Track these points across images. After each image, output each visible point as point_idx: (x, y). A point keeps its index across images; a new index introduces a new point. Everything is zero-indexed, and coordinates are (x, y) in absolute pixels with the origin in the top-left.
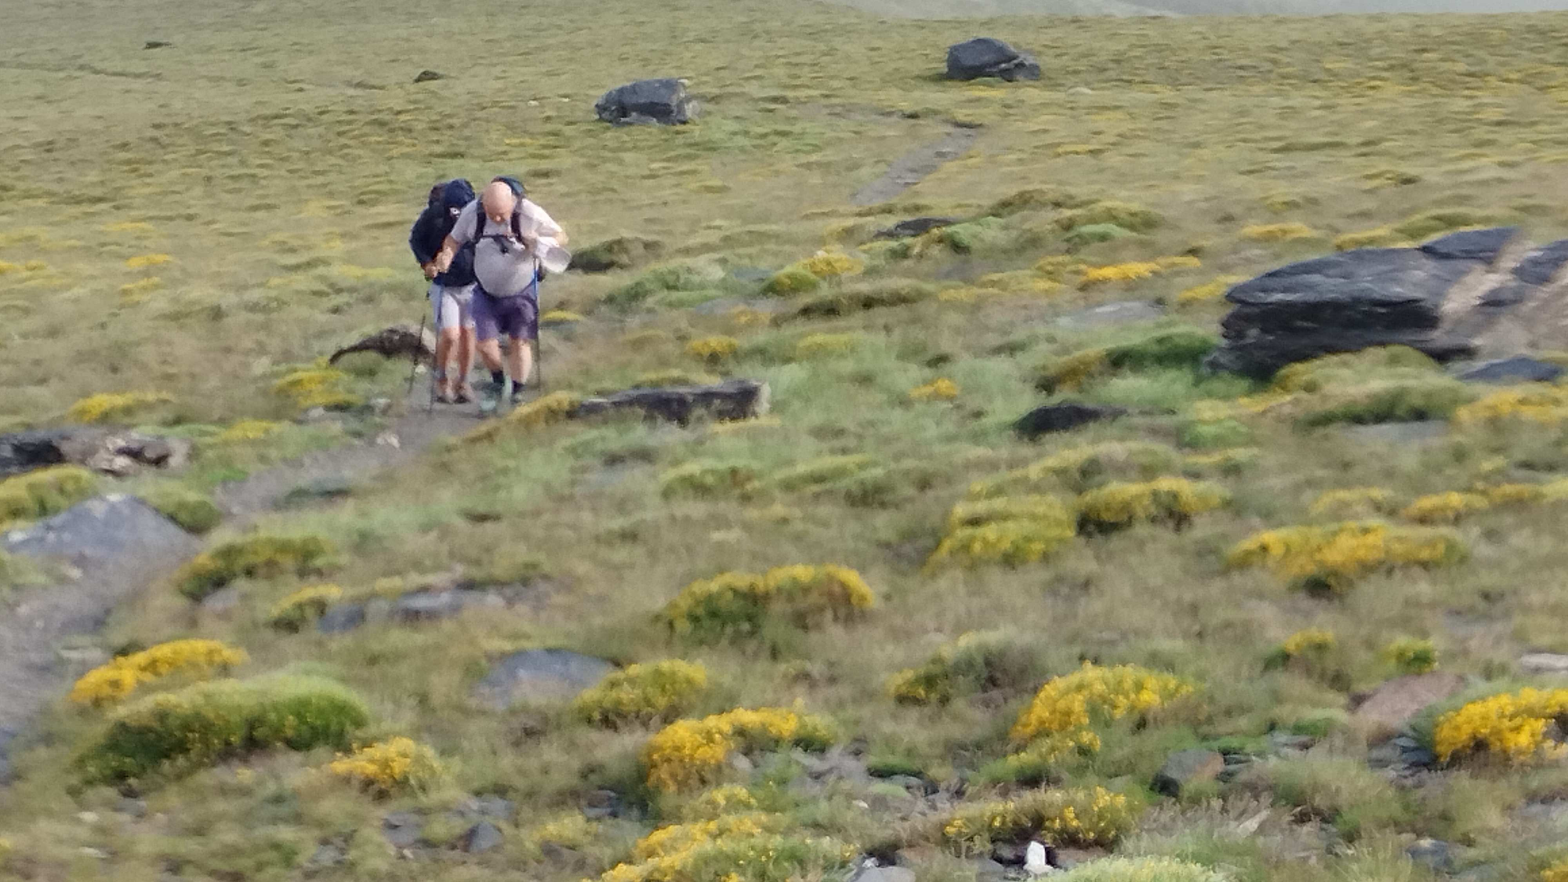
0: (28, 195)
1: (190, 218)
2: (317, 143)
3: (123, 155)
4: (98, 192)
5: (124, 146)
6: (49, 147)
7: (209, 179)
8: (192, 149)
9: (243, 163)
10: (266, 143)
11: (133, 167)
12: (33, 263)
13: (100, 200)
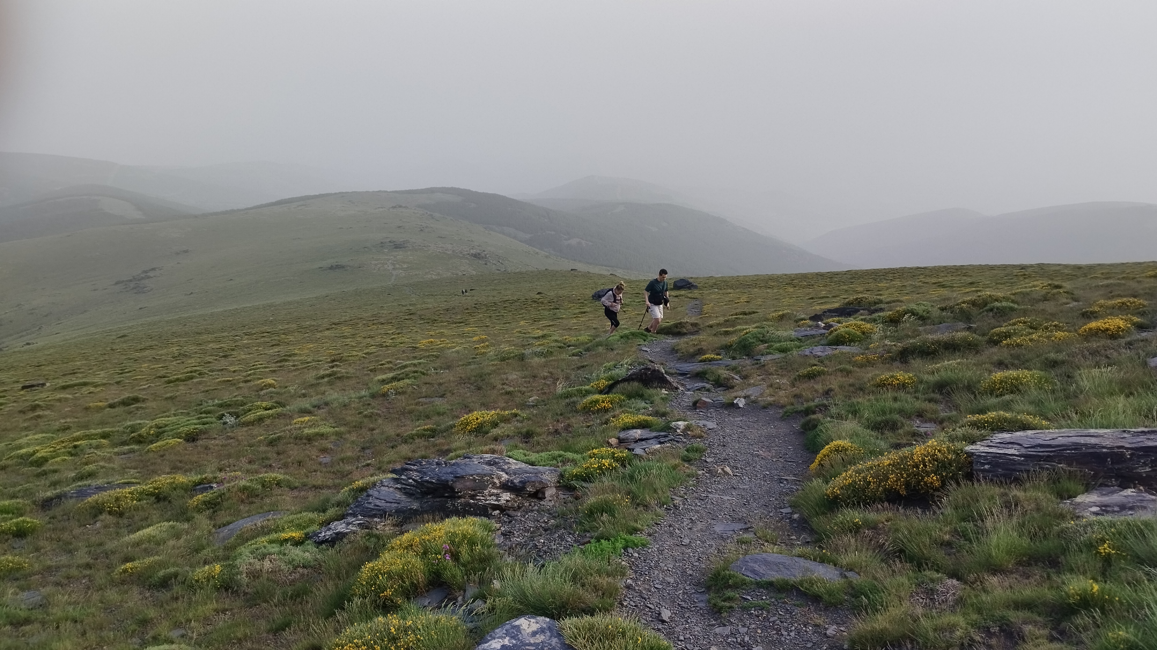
0: (442, 322)
1: (487, 326)
2: (518, 307)
3: (467, 311)
4: (461, 321)
5: (467, 309)
6: (447, 310)
7: (490, 317)
8: (485, 309)
9: (499, 312)
10: (505, 307)
11: (470, 314)
12: (442, 340)
13: (462, 322)
